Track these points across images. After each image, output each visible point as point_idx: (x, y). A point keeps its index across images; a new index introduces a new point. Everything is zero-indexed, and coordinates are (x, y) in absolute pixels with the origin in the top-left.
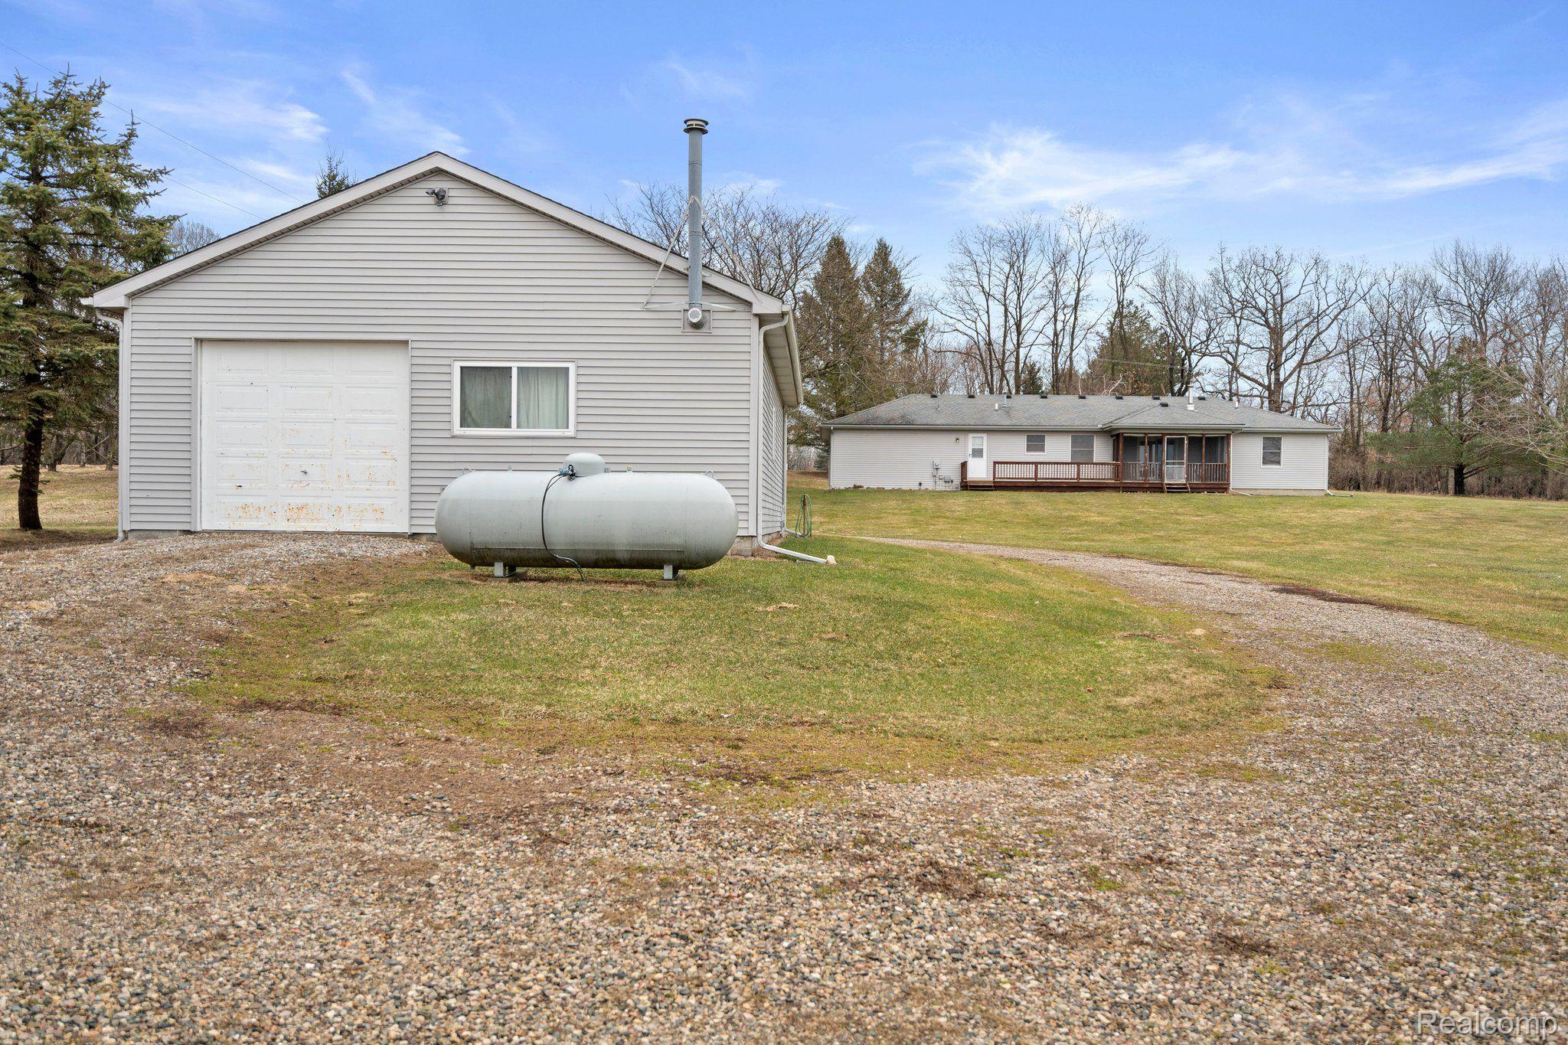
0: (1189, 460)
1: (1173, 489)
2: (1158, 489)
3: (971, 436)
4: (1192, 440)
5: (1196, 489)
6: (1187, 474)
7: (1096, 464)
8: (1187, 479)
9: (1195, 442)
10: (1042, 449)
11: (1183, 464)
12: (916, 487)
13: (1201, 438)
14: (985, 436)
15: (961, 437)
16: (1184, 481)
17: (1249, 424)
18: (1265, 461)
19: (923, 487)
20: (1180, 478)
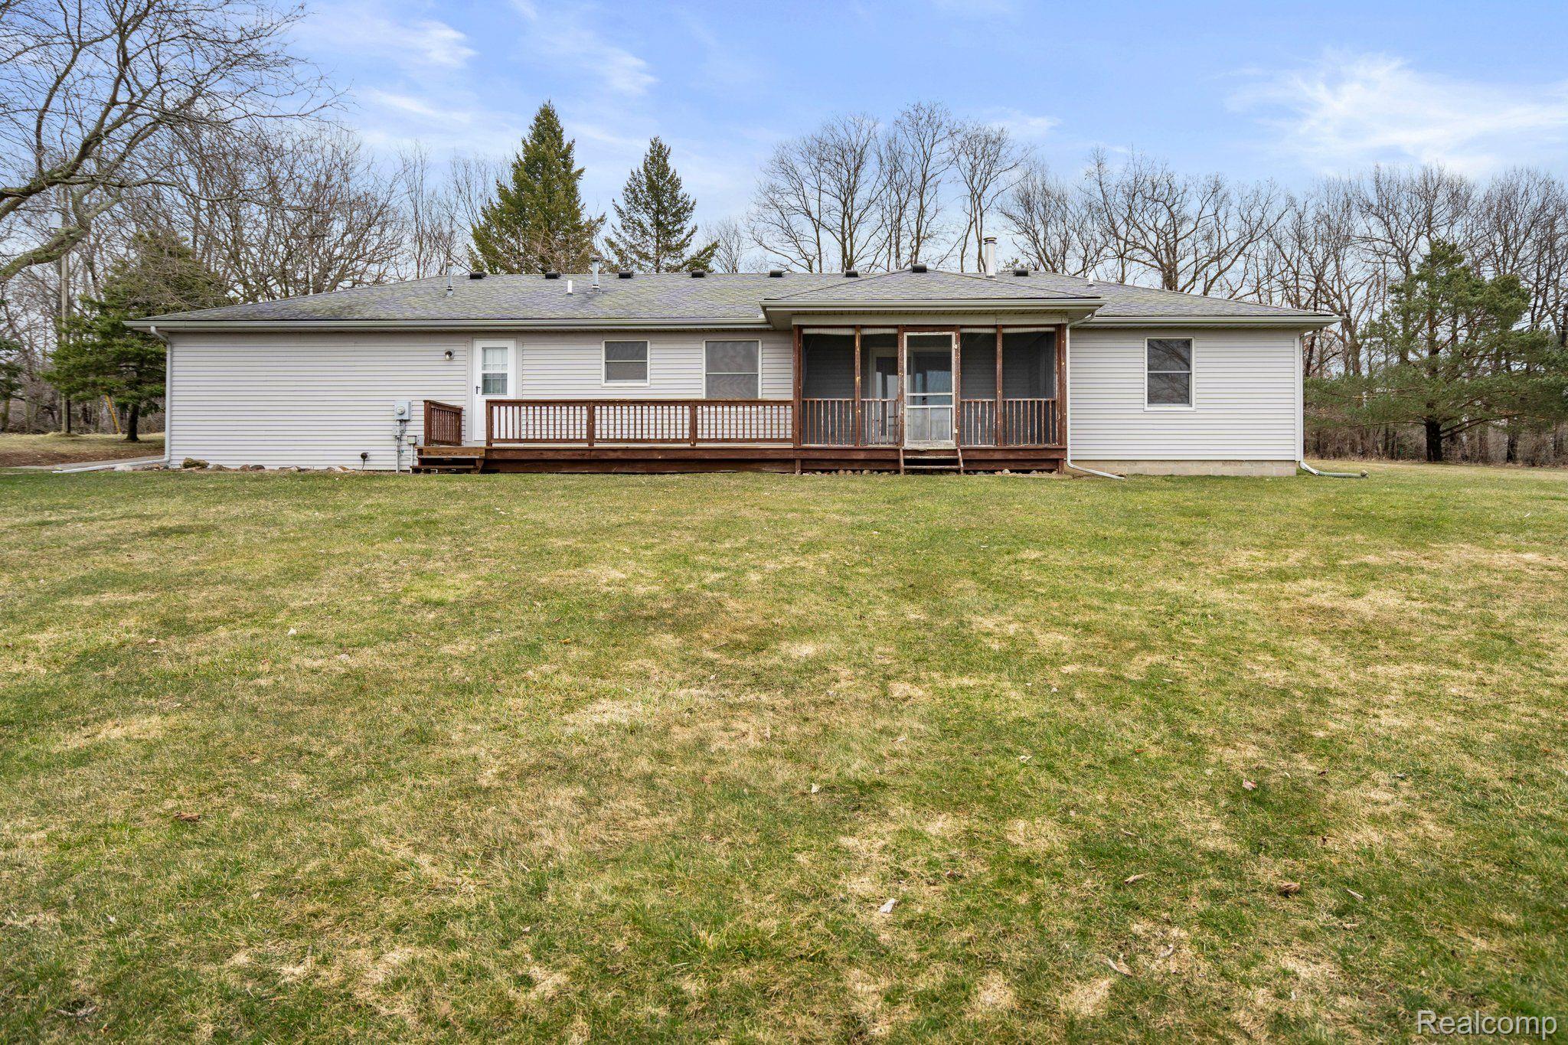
0: (963, 390)
1: (923, 465)
2: (885, 463)
3: (479, 345)
4: (969, 341)
5: (977, 463)
6: (960, 427)
7: (764, 403)
8: (960, 438)
9: (977, 347)
10: (642, 375)
11: (949, 400)
12: (354, 464)
13: (992, 338)
14: (510, 345)
15: (458, 347)
16: (951, 444)
17: (1111, 308)
18: (1154, 398)
19: (371, 465)
20: (942, 437)
